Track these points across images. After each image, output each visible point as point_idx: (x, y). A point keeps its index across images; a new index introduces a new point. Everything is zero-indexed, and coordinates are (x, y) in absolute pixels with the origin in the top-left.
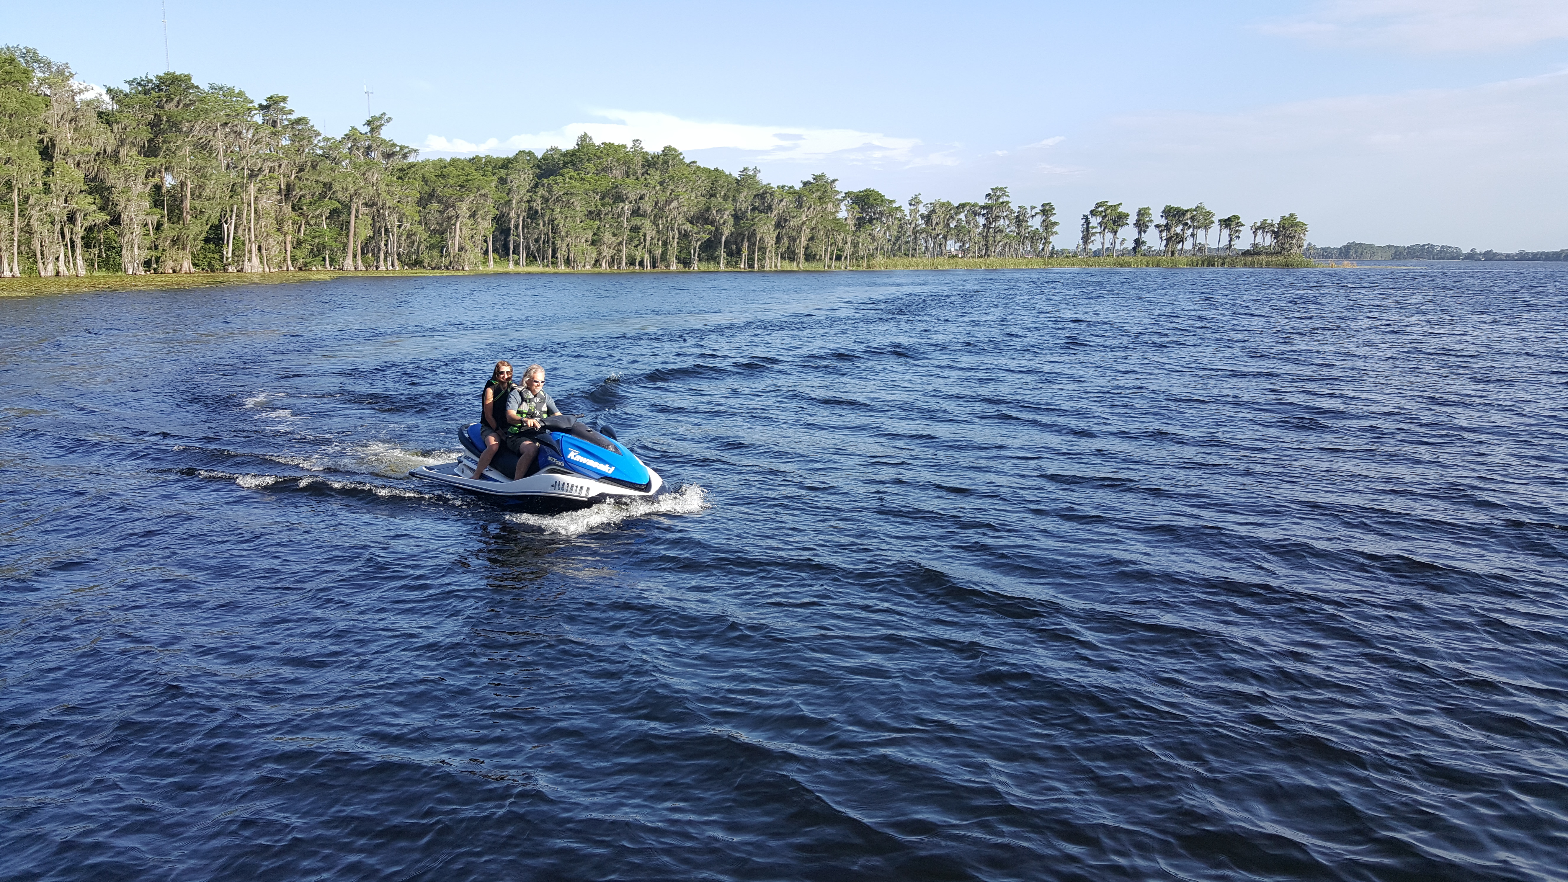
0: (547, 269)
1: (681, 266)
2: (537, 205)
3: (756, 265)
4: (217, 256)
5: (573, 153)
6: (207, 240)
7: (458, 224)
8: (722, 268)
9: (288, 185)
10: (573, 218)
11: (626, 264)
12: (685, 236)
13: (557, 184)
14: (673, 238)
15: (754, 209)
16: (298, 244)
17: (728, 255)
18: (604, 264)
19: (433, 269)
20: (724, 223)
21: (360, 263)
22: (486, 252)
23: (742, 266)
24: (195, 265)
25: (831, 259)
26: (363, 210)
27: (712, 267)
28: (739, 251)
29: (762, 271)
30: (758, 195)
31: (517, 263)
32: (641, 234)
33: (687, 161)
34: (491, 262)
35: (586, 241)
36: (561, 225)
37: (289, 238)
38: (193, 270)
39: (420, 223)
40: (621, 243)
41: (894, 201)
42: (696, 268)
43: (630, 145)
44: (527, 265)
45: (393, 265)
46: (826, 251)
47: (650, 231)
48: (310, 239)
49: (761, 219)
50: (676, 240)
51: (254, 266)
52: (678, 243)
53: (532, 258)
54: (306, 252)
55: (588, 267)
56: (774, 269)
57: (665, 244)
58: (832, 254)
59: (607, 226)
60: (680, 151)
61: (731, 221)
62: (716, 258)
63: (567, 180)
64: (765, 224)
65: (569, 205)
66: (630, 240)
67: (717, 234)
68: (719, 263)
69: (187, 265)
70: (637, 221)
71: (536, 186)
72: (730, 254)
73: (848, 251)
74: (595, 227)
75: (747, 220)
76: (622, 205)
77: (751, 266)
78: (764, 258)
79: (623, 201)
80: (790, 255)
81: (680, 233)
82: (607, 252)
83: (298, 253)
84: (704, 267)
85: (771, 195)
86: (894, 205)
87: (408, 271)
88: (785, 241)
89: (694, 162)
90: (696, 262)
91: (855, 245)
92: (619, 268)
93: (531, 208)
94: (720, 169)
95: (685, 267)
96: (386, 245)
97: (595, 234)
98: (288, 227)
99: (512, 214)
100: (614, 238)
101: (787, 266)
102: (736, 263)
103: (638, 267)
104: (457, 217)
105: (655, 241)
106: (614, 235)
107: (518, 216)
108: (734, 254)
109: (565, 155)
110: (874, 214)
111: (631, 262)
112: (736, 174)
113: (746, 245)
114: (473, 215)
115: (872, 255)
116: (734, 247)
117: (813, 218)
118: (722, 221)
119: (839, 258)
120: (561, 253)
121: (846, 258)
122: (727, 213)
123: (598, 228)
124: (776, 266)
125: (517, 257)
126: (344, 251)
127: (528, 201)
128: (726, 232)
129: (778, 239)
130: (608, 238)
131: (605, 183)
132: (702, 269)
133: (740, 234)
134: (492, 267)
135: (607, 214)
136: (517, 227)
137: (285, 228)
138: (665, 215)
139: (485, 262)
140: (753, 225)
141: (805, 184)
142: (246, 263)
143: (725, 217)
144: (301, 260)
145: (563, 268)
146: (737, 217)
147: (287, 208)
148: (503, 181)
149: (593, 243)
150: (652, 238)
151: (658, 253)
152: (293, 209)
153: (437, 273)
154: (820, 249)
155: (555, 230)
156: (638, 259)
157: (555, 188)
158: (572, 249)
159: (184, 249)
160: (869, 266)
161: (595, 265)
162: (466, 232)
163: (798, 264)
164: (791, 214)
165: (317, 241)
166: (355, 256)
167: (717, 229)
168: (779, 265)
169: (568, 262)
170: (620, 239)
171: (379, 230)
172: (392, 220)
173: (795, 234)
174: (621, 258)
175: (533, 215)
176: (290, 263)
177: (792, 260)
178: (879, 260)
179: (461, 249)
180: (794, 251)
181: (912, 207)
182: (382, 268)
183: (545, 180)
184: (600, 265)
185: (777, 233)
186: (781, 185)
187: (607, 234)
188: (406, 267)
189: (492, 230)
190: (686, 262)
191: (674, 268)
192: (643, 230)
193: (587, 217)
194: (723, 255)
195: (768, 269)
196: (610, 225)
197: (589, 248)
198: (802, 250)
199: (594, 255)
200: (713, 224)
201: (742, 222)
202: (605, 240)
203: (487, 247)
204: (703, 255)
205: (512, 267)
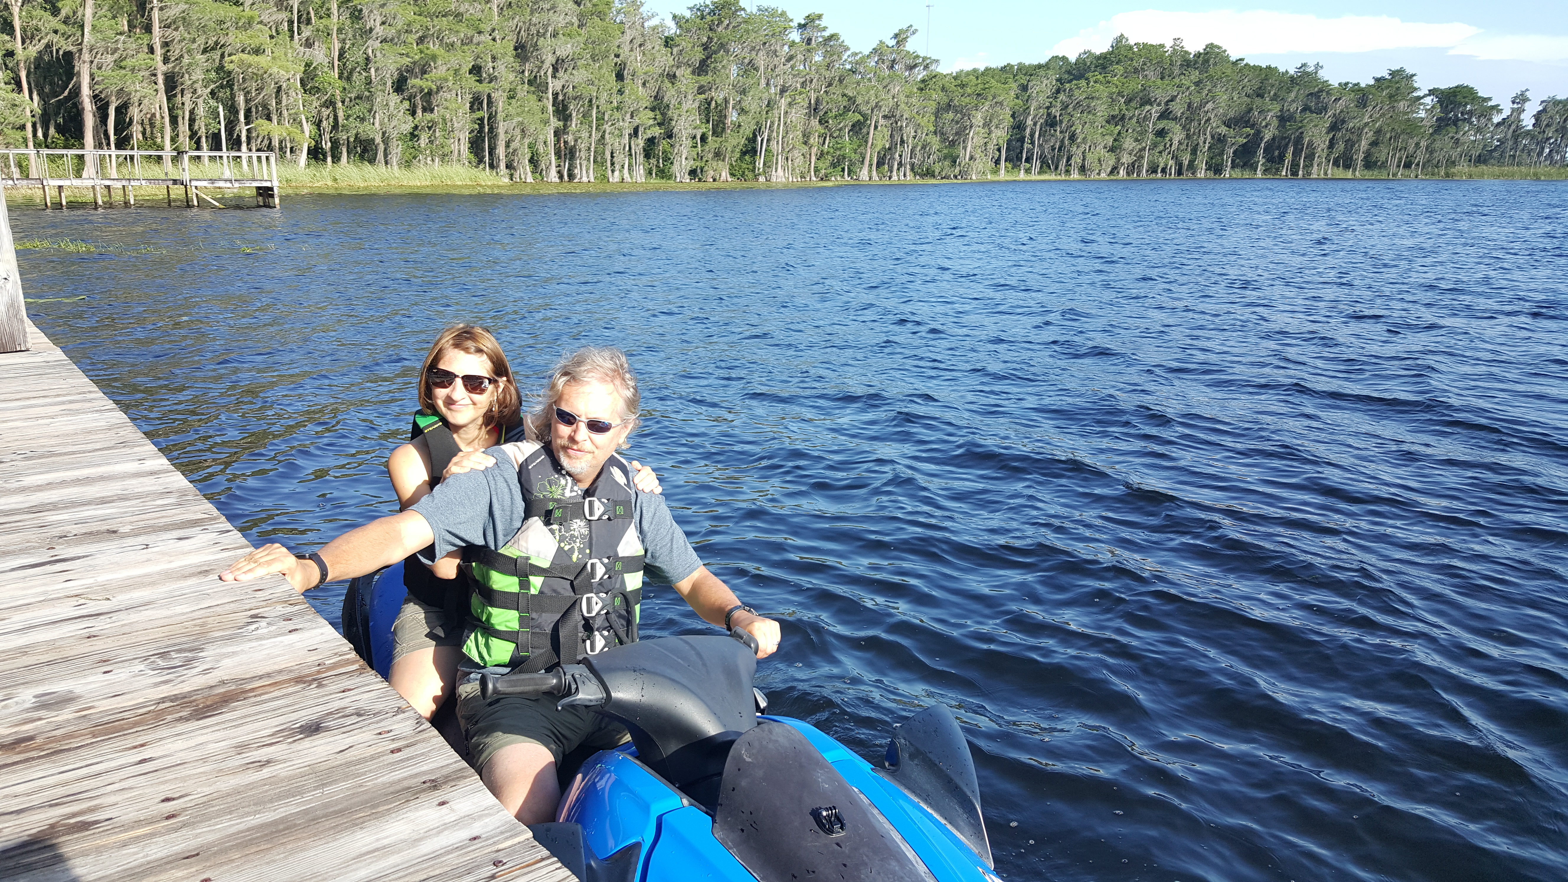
0: (1059, 178)
1: (1210, 174)
2: (1056, 111)
3: (1300, 173)
4: (751, 167)
5: (1104, 57)
6: (744, 153)
7: (971, 134)
8: (1259, 174)
9: (817, 100)
10: (1092, 123)
11: (1147, 171)
12: (1218, 140)
13: (1079, 88)
14: (1205, 143)
15: (1306, 109)
16: (821, 156)
17: (1268, 161)
18: (1121, 172)
19: (942, 178)
20: (1266, 126)
21: (874, 173)
22: (997, 162)
23: (1284, 173)
24: (732, 175)
25: (1399, 166)
26: (882, 121)
27: (1247, 174)
28: (1281, 159)
29: (1307, 178)
30: (1311, 94)
31: (1028, 171)
32: (1168, 139)
33: (1233, 58)
34: (1003, 172)
35: (1105, 148)
36: (1078, 131)
37: (814, 150)
38: (729, 179)
39: (935, 133)
40: (1144, 148)
41: (1490, 99)
42: (1228, 176)
43: (1169, 44)
44: (1039, 173)
45: (905, 175)
46: (1394, 155)
47: (1177, 135)
48: (832, 150)
49: (1312, 121)
50: (1207, 145)
51: (780, 176)
52: (1210, 148)
53: (1045, 166)
54: (828, 163)
55: (1103, 175)
56: (1322, 176)
57: (1195, 149)
58: (1400, 159)
59: (1130, 131)
60: (1225, 48)
61: (1275, 123)
62: (1252, 164)
63: (1092, 83)
64: (1316, 126)
65: (1090, 111)
66: (1155, 145)
67: (1257, 137)
68: (1256, 171)
69: (725, 174)
70: (1164, 125)
71: (1058, 91)
72: (1270, 159)
73: (1421, 157)
74: (1116, 132)
75: (1295, 121)
76: (1148, 107)
77: (1295, 173)
78: (1312, 165)
79: (1151, 105)
80: (1346, 162)
81: (1213, 137)
82: (1126, 159)
83: (821, 165)
84: (1237, 173)
85: (1328, 93)
86: (1490, 104)
87: (919, 180)
88: (1341, 146)
89: (1242, 60)
90: (1228, 169)
91: (1430, 150)
92: (1138, 175)
93: (1049, 114)
94: (1272, 66)
95: (1215, 174)
96: (900, 156)
97: (1115, 140)
98: (814, 140)
99: (1029, 122)
100: (1134, 144)
101: (1340, 173)
102: (1277, 170)
103: (1159, 175)
104: (971, 127)
105: (1183, 147)
106: (1136, 140)
108: (1274, 160)
109: (1098, 58)
110: (1462, 114)
111: (1153, 170)
112: (1292, 72)
113: (1291, 150)
114: (987, 125)
116: (1276, 153)
117: (1379, 119)
118: (1264, 124)
119: (1408, 165)
120: (1077, 160)
121: (1418, 165)
122: (1270, 114)
123: (1119, 133)
124: (1326, 174)
125: (1028, 165)
126: (862, 162)
127: (1048, 108)
128: (1268, 136)
129: (1332, 143)
130: (1129, 143)
131: (1135, 85)
132: (1234, 176)
133: (1286, 138)
134: (1003, 175)
135: (1130, 118)
136: (1032, 135)
137: (812, 141)
138: (1197, 118)
139: (996, 172)
141: (1378, 80)
142: (774, 173)
143: (1268, 118)
144: (823, 171)
145: (1075, 175)
146: (1284, 119)
147: (815, 123)
148: (1024, 88)
149: (1112, 150)
150: (1180, 143)
151: (1186, 159)
152: (820, 122)
153: (945, 181)
154: (1382, 153)
155: (1073, 138)
156: (1162, 165)
157: (1076, 93)
158: (1089, 156)
159: (723, 160)
160: (1447, 175)
161: (1112, 172)
162: (979, 141)
163: (1355, 170)
164: (1351, 115)
165: (838, 153)
166: (871, 165)
167: (1258, 132)
168: (1329, 171)
169: (1083, 169)
170: (1144, 145)
171: (897, 140)
172: (910, 131)
173: (1355, 138)
174: (1142, 164)
175: (1051, 122)
176: (813, 173)
177: (1347, 167)
179: (971, 158)
180: (1350, 157)
181: (1515, 106)
182: (895, 178)
183: (1068, 85)
184: (1118, 173)
185: (1331, 135)
187: (1128, 139)
188: (918, 177)
189: (1006, 139)
190: (1216, 168)
191: (1203, 175)
192: (1170, 135)
193: (1108, 122)
194: (1262, 161)
195: (1315, 176)
196: (1134, 130)
197: (1107, 155)
198: (1361, 156)
199: (1112, 162)
200: (1252, 127)
201: (1288, 124)
202: (1126, 146)
203: (1000, 155)
204: (1238, 160)
205: (1022, 176)
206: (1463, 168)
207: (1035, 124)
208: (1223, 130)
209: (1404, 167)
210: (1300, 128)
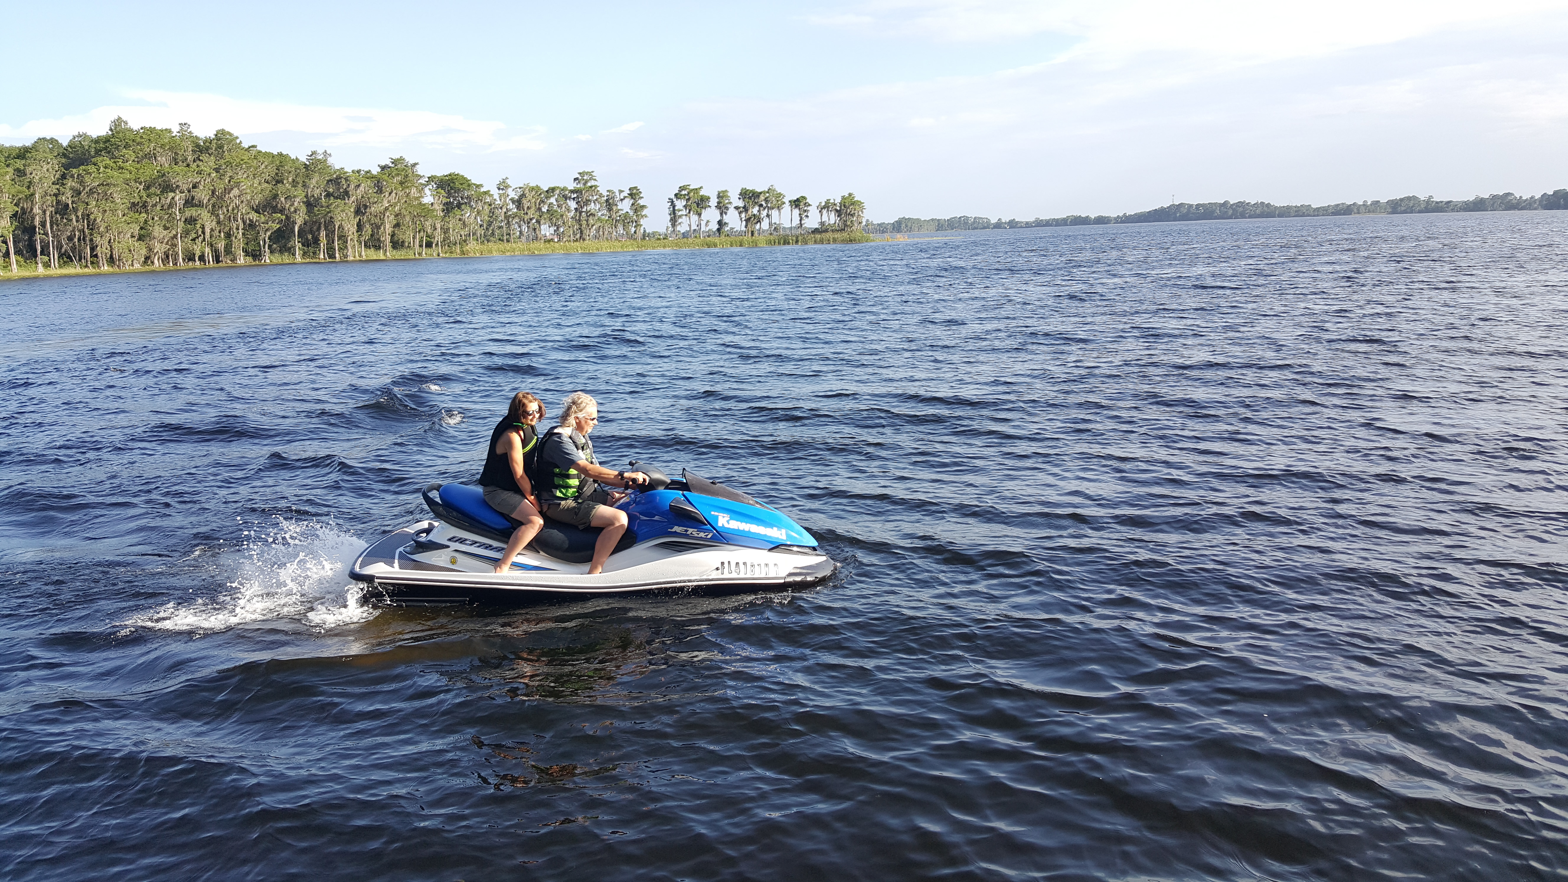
0: (86, 270)
1: (249, 259)
2: (67, 198)
3: (337, 255)
5: (107, 140)
8: (299, 259)
10: (114, 211)
11: (184, 260)
12: (251, 226)
13: (90, 174)
14: (238, 229)
15: (328, 195)
17: (303, 245)
18: (156, 261)
20: (295, 211)
22: (7, 254)
23: (322, 256)
25: (421, 246)
27: (286, 258)
28: (316, 241)
29: (344, 261)
30: (331, 180)
31: (47, 265)
32: (198, 226)
33: (245, 145)
34: (15, 266)
35: (132, 236)
36: (98, 220)
40: (175, 236)
41: (481, 186)
42: (268, 261)
43: (175, 129)
44: (60, 267)
46: (414, 238)
47: (207, 222)
49: (338, 206)
50: (241, 231)
52: (244, 234)
53: (66, 258)
55: (137, 266)
56: (358, 258)
57: (228, 236)
58: (421, 241)
59: (156, 218)
60: (235, 135)
61: (303, 209)
62: (290, 249)
63: (102, 169)
64: (343, 211)
65: (108, 197)
66: (186, 233)
67: (289, 223)
68: (294, 254)
70: (191, 212)
71: (63, 176)
72: (306, 244)
73: (438, 237)
74: (142, 220)
75: (322, 207)
76: (171, 195)
77: (332, 256)
78: (346, 247)
79: (173, 191)
80: (375, 243)
81: (244, 223)
82: (159, 248)
84: (277, 258)
85: (346, 180)
86: (482, 190)
88: (368, 230)
89: (253, 146)
90: (267, 254)
91: (446, 231)
92: (175, 264)
93: (58, 202)
94: (284, 153)
95: (255, 260)
97: (142, 228)
99: (37, 210)
100: (165, 232)
101: (372, 254)
102: (314, 253)
103: (198, 263)
105: (216, 233)
106: (166, 228)
107: (44, 212)
108: (310, 243)
109: (97, 141)
110: (462, 198)
111: (190, 258)
112: (303, 159)
113: (323, 234)
115: (465, 241)
116: (310, 237)
117: (396, 204)
118: (292, 209)
119: (429, 245)
120: (102, 251)
121: (437, 245)
122: (298, 200)
123: (146, 222)
124: (360, 256)
125: (46, 258)
127: (56, 195)
128: (299, 220)
129: (360, 227)
130: (158, 231)
131: (150, 171)
132: (275, 261)
133: (316, 222)
134: (16, 270)
135: (155, 205)
136: (43, 224)
138: (225, 205)
139: (7, 266)
140: (330, 212)
141: (383, 168)
143: (296, 204)
145: (106, 268)
146: (310, 205)
148: (20, 173)
149: (141, 238)
150: (212, 230)
151: (221, 246)
154: (407, 236)
155: (92, 226)
156: (198, 253)
157: (87, 179)
158: (115, 245)
161: (145, 262)
163: (385, 252)
164: (371, 200)
167: (288, 218)
168: (363, 253)
169: (111, 260)
170: (174, 233)
173: (377, 221)
174: (177, 253)
175: (62, 210)
177: (378, 248)
178: (472, 246)
180: (379, 239)
181: (501, 192)
183: (74, 171)
184: (153, 263)
185: (357, 220)
186: (356, 169)
187: (156, 227)
189: (11, 229)
190: (256, 255)
191: (242, 261)
192: (200, 221)
193: (130, 209)
194: (298, 245)
195: (352, 258)
196: (160, 218)
197: (136, 244)
198: (388, 238)
199: (144, 252)
200: (281, 211)
201: (316, 209)
202: (156, 234)
203: (8, 249)
204: (275, 246)
205: (41, 270)
208: (254, 216)
209: (426, 246)
210: (328, 212)
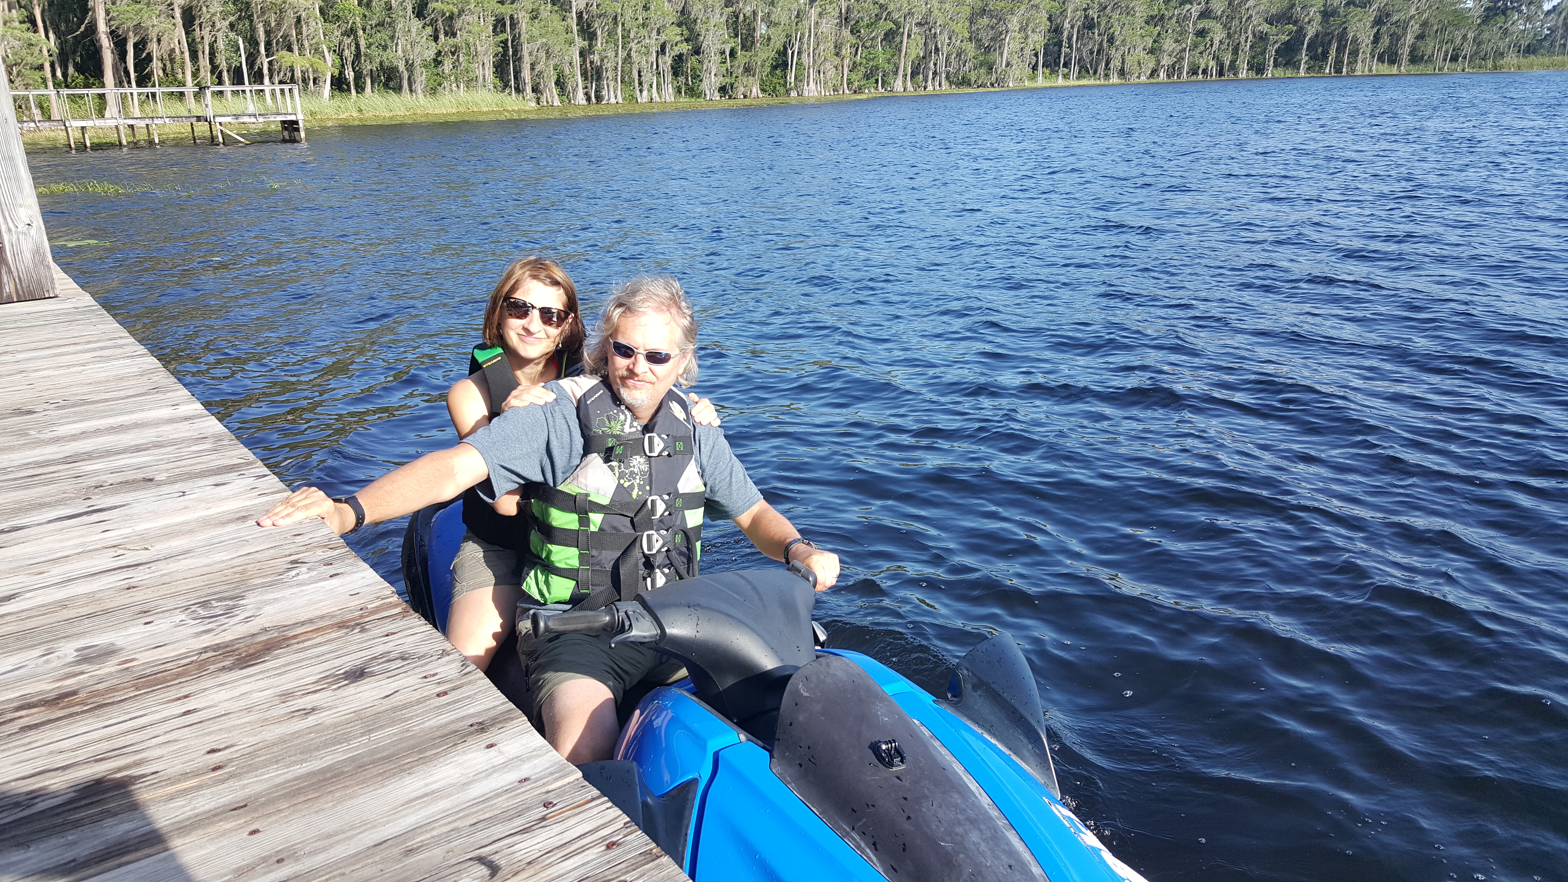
0: (1098, 82)
1: (1253, 74)
2: (1093, 13)
3: (1344, 70)
4: (782, 82)
6: (774, 68)
7: (1007, 39)
8: (1302, 73)
9: (848, 9)
10: (1132, 24)
11: (1188, 73)
12: (1262, 38)
14: (1246, 41)
16: (854, 67)
17: (1311, 58)
18: (1161, 74)
19: (978, 87)
20: (1309, 22)
21: (909, 83)
22: (1035, 68)
23: (1327, 71)
24: (763, 90)
25: (1445, 60)
26: (915, 29)
27: (1289, 73)
28: (1325, 55)
29: (1351, 75)
31: (1066, 76)
32: (1208, 39)
34: (1040, 77)
35: (1144, 49)
36: (1116, 33)
37: (847, 62)
38: (761, 95)
39: (970, 39)
40: (1184, 50)
44: (1078, 78)
45: (940, 85)
46: (1438, 50)
47: (1218, 34)
48: (864, 61)
49: (1356, 15)
50: (1249, 44)
51: (812, 90)
52: (1251, 47)
53: (1084, 70)
54: (861, 75)
55: (1143, 78)
56: (1367, 73)
57: (1236, 49)
58: (1446, 53)
59: (1170, 31)
61: (1318, 18)
62: (1295, 62)
64: (1361, 21)
66: (1195, 46)
67: (1300, 34)
68: (1298, 69)
69: (756, 90)
70: (1202, 24)
72: (1313, 57)
73: (1468, 49)
74: (1156, 33)
75: (1339, 17)
76: (1188, 7)
77: (1338, 71)
78: (1356, 61)
80: (1391, 57)
81: (1254, 35)
82: (1166, 61)
83: (854, 77)
84: (1280, 72)
87: (955, 90)
88: (1386, 41)
90: (1271, 68)
91: (1478, 42)
92: (1179, 78)
93: (1086, 17)
95: (1257, 74)
96: (935, 64)
97: (1155, 41)
98: (846, 51)
99: (1067, 25)
100: (1175, 45)
101: (1385, 69)
102: (1321, 67)
103: (1200, 77)
104: (1007, 32)
105: (1224, 46)
106: (1177, 41)
108: (1318, 57)
111: (1194, 72)
113: (1335, 46)
114: (1023, 29)
116: (1320, 50)
118: (1307, 20)
119: (1454, 59)
120: (1116, 63)
121: (1465, 58)
122: (1313, 9)
123: (1159, 34)
124: (1370, 70)
125: (1066, 70)
126: (896, 73)
127: (1085, 10)
128: (1311, 32)
129: (1377, 39)
130: (1169, 44)
132: (1277, 75)
133: (1329, 34)
134: (1041, 82)
135: (1171, 18)
136: (1070, 38)
137: (844, 52)
138: (1238, 16)
139: (1033, 78)
142: (805, 86)
143: (1311, 14)
144: (856, 84)
145: (1115, 79)
146: (1327, 14)
147: (846, 33)
149: (1152, 52)
150: (1221, 43)
151: (1227, 59)
152: (851, 32)
153: (981, 90)
154: (1429, 47)
155: (1111, 40)
156: (1203, 66)
158: (1128, 58)
159: (754, 76)
160: (1495, 67)
161: (1152, 75)
162: (1015, 46)
163: (1399, 66)
164: (1396, 7)
165: (871, 64)
166: (905, 76)
167: (1300, 29)
168: (1374, 68)
169: (1122, 73)
170: (1184, 45)
171: (931, 49)
172: (943, 39)
173: (1399, 31)
174: (1183, 67)
175: (1089, 25)
176: (845, 86)
177: (1392, 62)
179: (1008, 65)
180: (1396, 53)
182: (930, 88)
184: (1158, 75)
185: (1375, 30)
187: (1168, 40)
188: (953, 86)
189: (1043, 43)
190: (1258, 68)
191: (1244, 75)
192: (1211, 34)
193: (1147, 23)
194: (1305, 58)
195: (1359, 73)
196: (1173, 31)
197: (1146, 57)
198: (1407, 50)
199: (1152, 65)
200: (1295, 23)
201: (1332, 19)
202: (1165, 47)
203: (1037, 61)
204: (1280, 59)
205: (1061, 82)
206: (1511, 59)
207: (1072, 27)
208: (1265, 27)
209: (1451, 60)
210: (1344, 23)
